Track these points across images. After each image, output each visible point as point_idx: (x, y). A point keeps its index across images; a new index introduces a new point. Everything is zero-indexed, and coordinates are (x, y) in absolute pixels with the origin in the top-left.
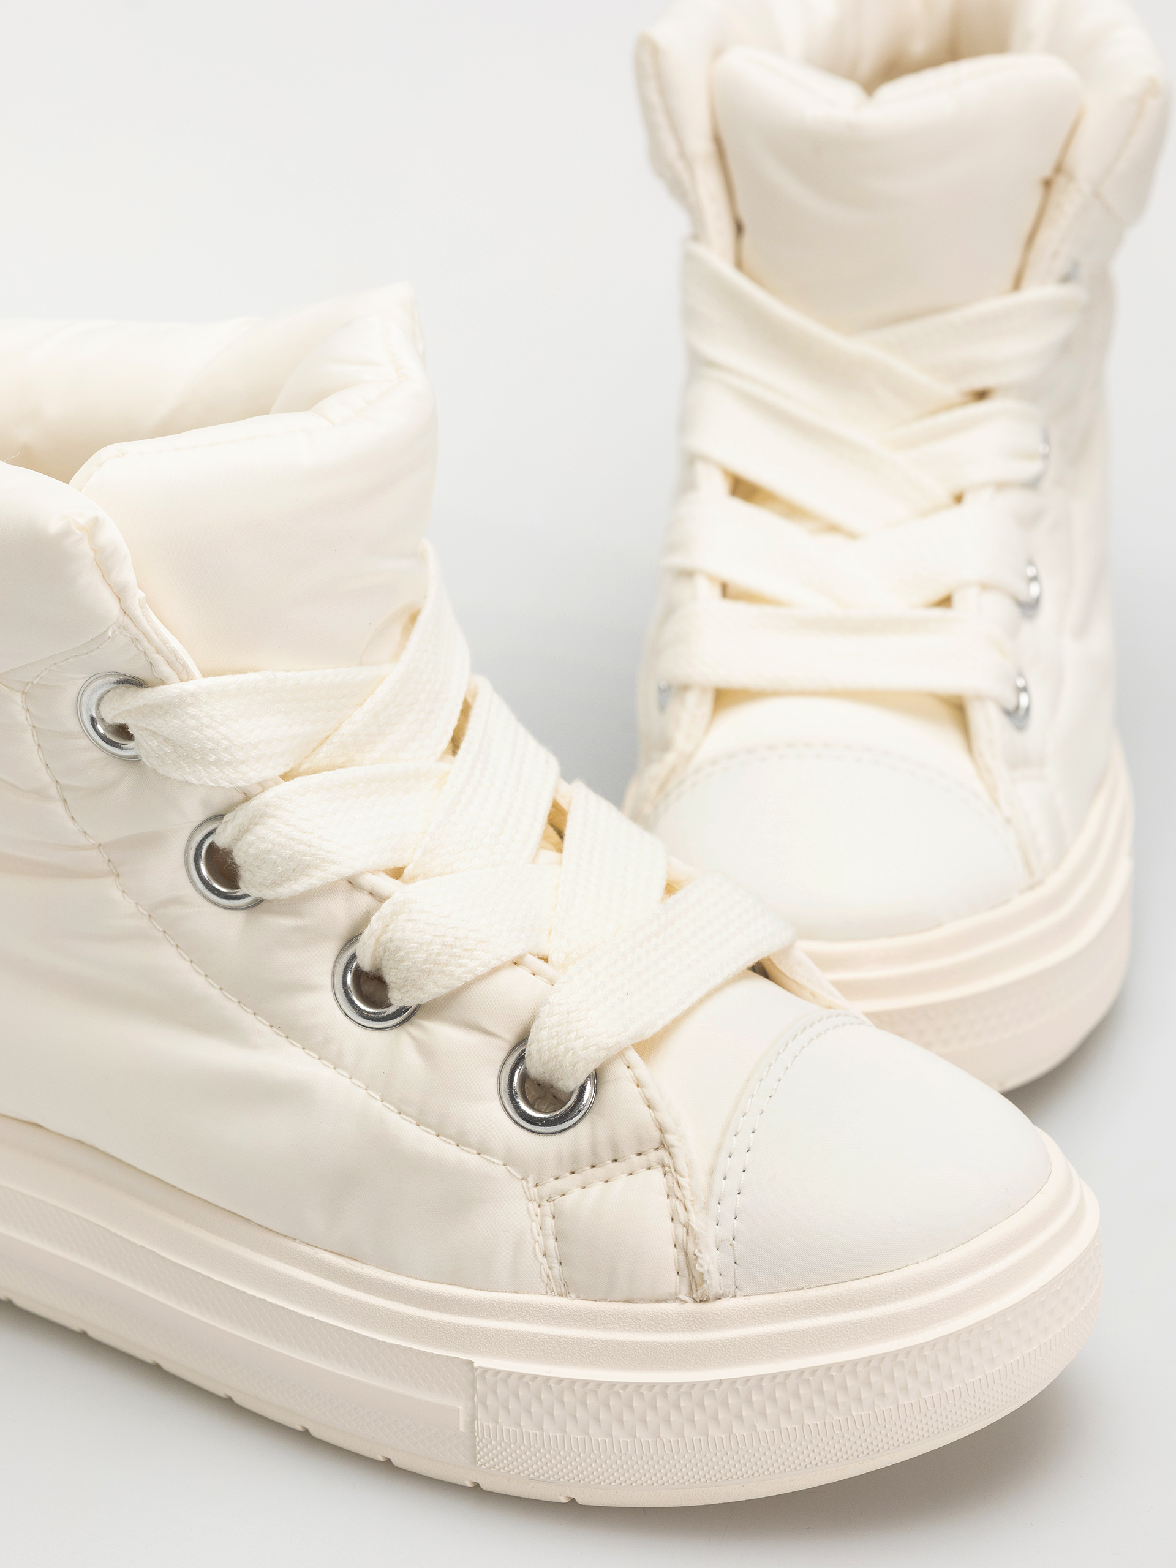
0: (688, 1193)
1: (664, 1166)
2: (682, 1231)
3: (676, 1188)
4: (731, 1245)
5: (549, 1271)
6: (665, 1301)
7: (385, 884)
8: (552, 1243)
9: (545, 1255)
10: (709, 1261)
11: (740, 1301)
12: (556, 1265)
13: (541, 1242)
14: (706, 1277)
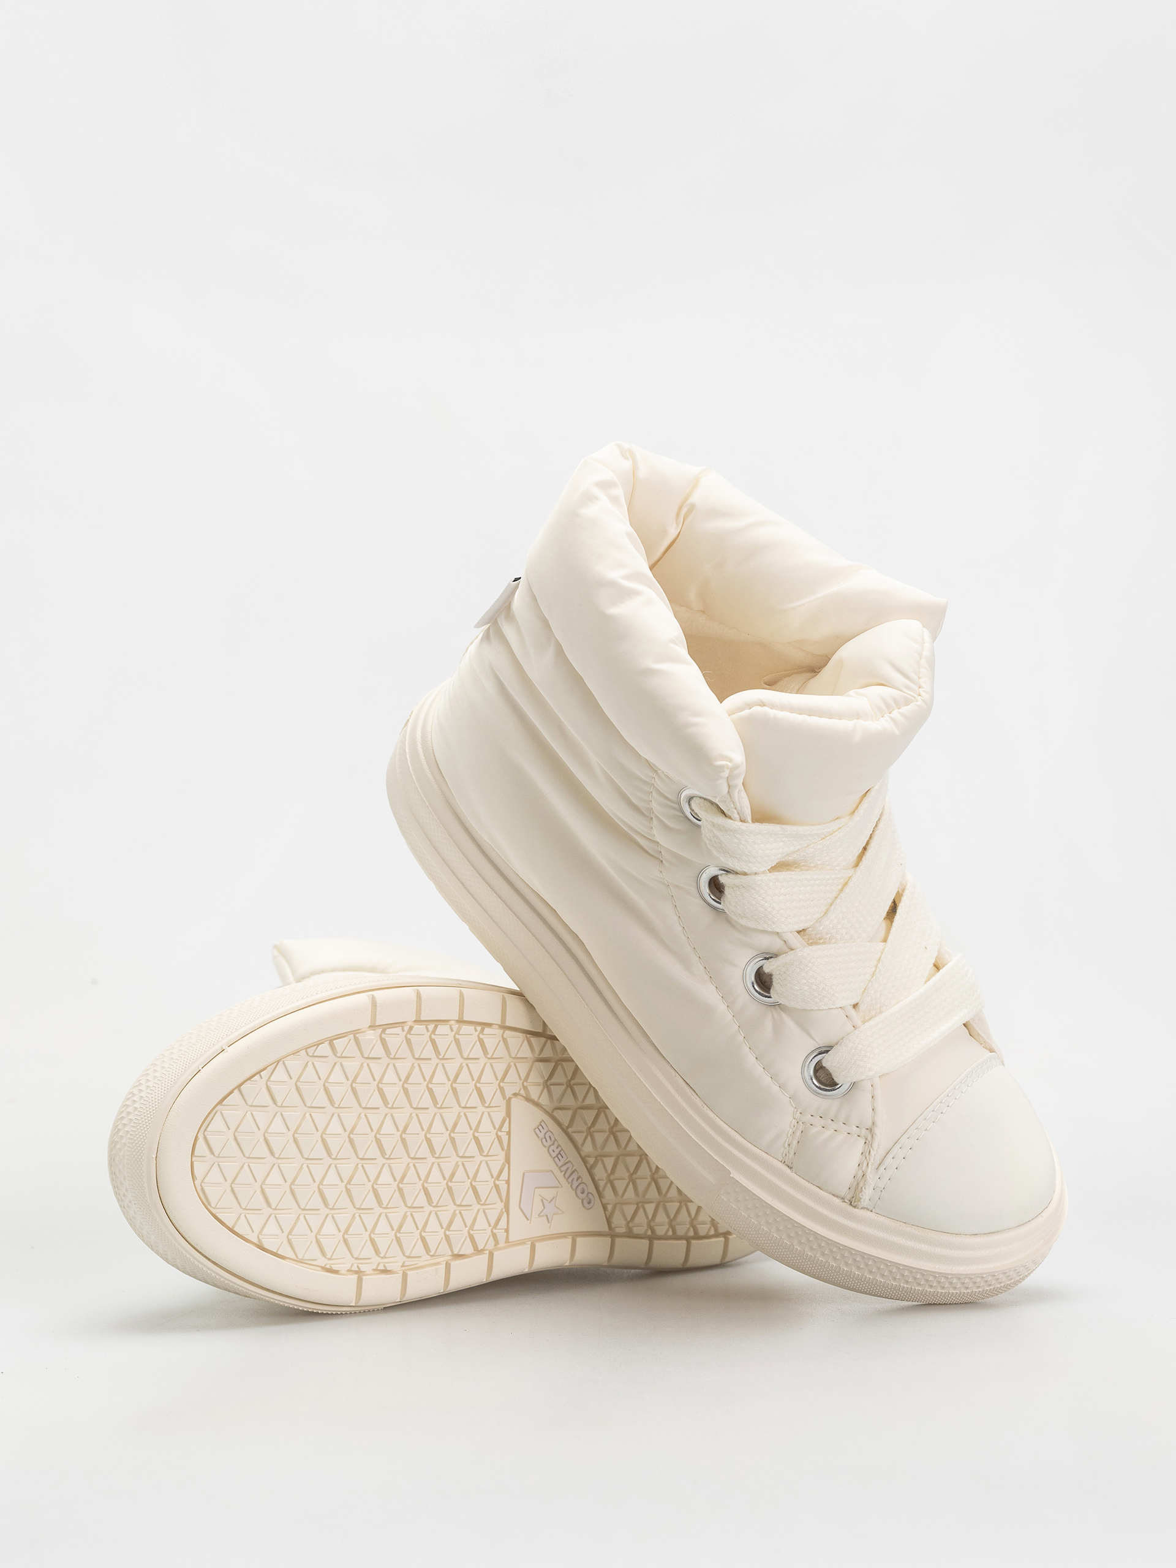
0: (872, 1159)
1: (866, 1139)
2: (860, 1174)
3: (868, 1153)
4: (881, 1191)
5: (787, 1153)
6: (837, 1197)
7: (795, 940)
8: (795, 1142)
9: (789, 1145)
10: (867, 1194)
11: (872, 1215)
12: (792, 1153)
13: (790, 1139)
14: (862, 1200)
